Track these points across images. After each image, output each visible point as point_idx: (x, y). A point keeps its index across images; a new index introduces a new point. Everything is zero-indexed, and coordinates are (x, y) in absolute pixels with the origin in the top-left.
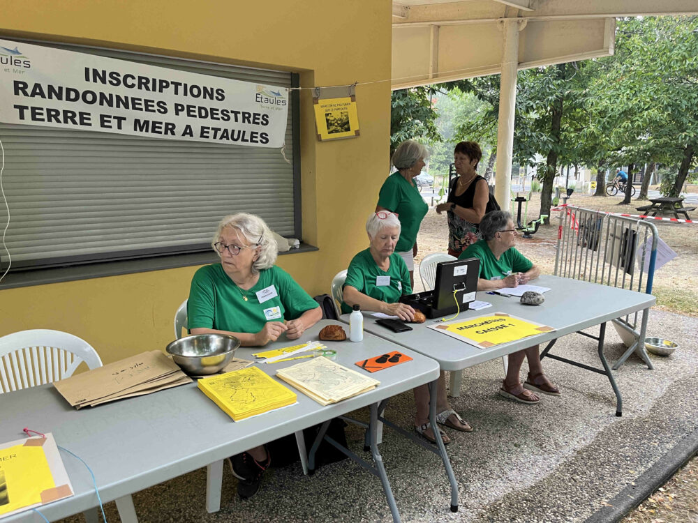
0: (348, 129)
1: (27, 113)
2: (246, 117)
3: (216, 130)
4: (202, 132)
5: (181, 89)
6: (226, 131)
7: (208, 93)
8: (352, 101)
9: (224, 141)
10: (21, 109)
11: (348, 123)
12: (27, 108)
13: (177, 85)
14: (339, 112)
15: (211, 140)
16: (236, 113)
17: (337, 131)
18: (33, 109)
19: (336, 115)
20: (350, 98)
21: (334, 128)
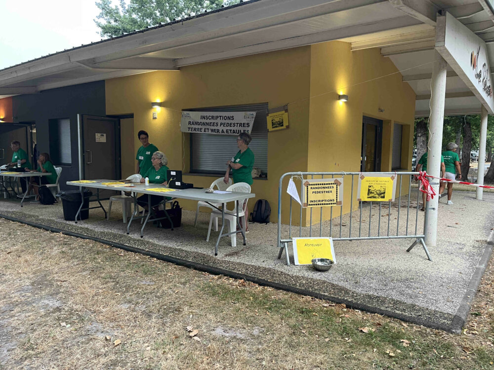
0: (282, 126)
2: (240, 125)
3: (231, 130)
4: (227, 131)
5: (222, 118)
6: (234, 130)
7: (229, 118)
9: (234, 134)
11: (283, 122)
13: (220, 117)
14: (278, 118)
15: (230, 134)
16: (237, 124)
17: (276, 127)
19: (277, 120)
21: (275, 125)
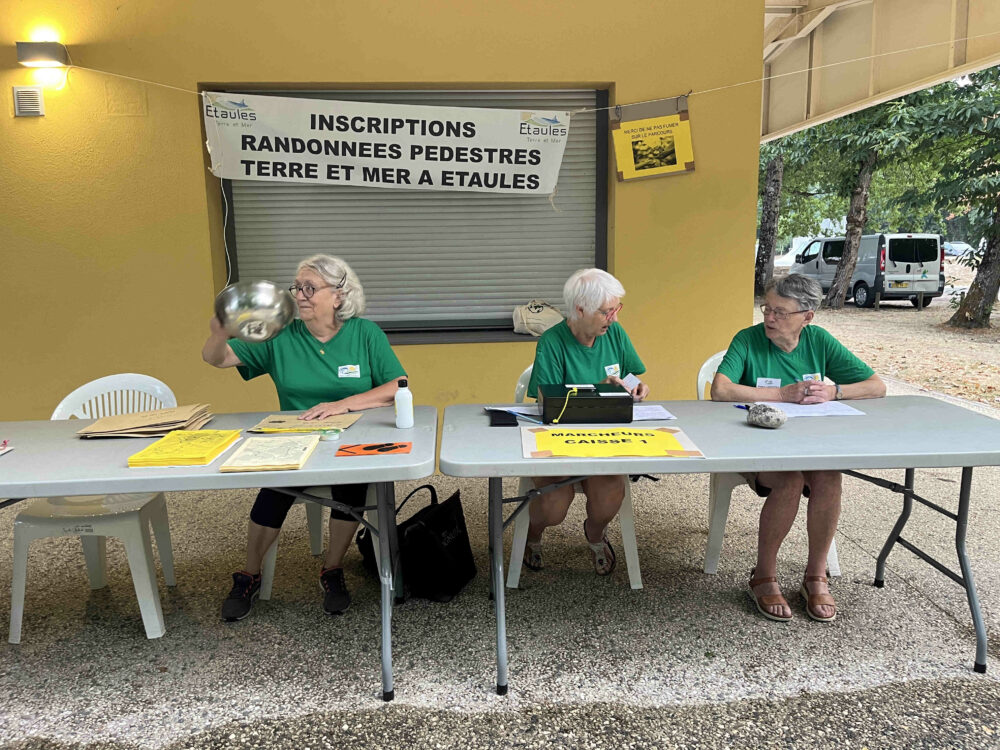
1: (254, 168)
8: (681, 119)
10: (248, 163)
12: (253, 163)
18: (260, 163)
20: (678, 116)
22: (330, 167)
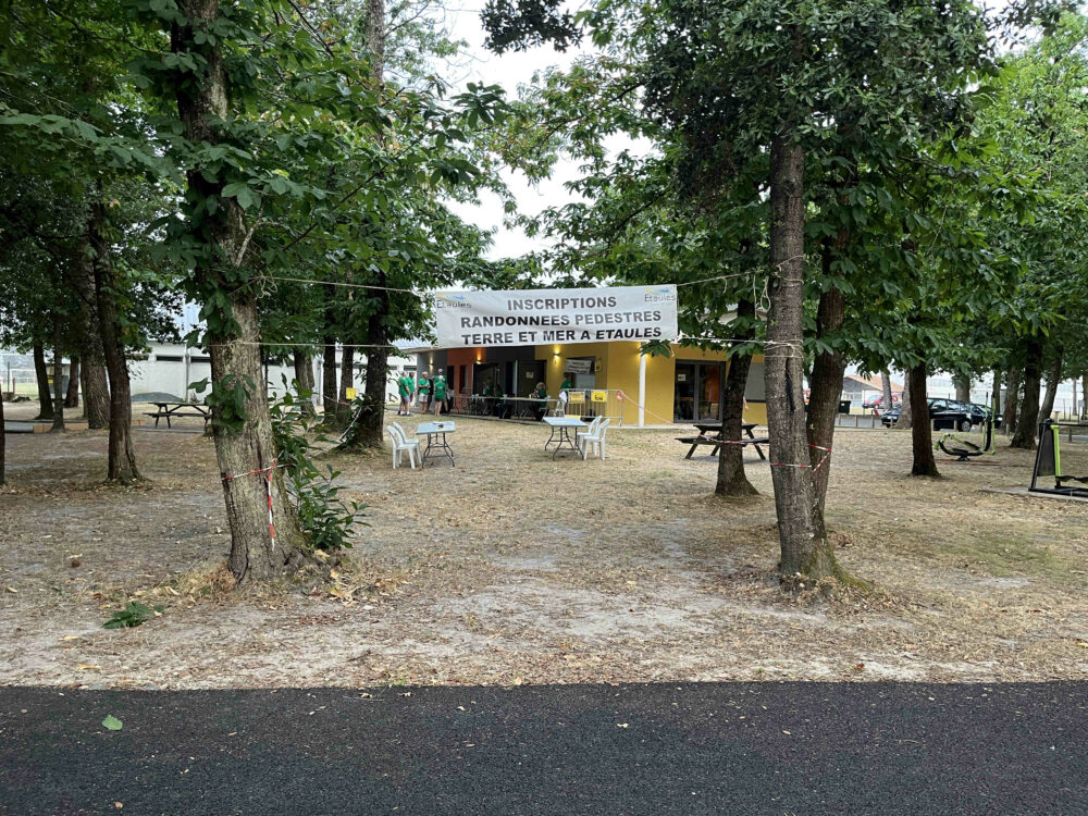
22: (520, 334)
